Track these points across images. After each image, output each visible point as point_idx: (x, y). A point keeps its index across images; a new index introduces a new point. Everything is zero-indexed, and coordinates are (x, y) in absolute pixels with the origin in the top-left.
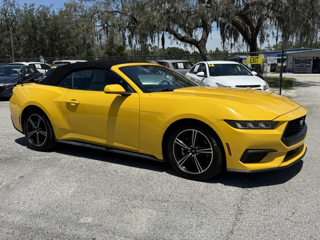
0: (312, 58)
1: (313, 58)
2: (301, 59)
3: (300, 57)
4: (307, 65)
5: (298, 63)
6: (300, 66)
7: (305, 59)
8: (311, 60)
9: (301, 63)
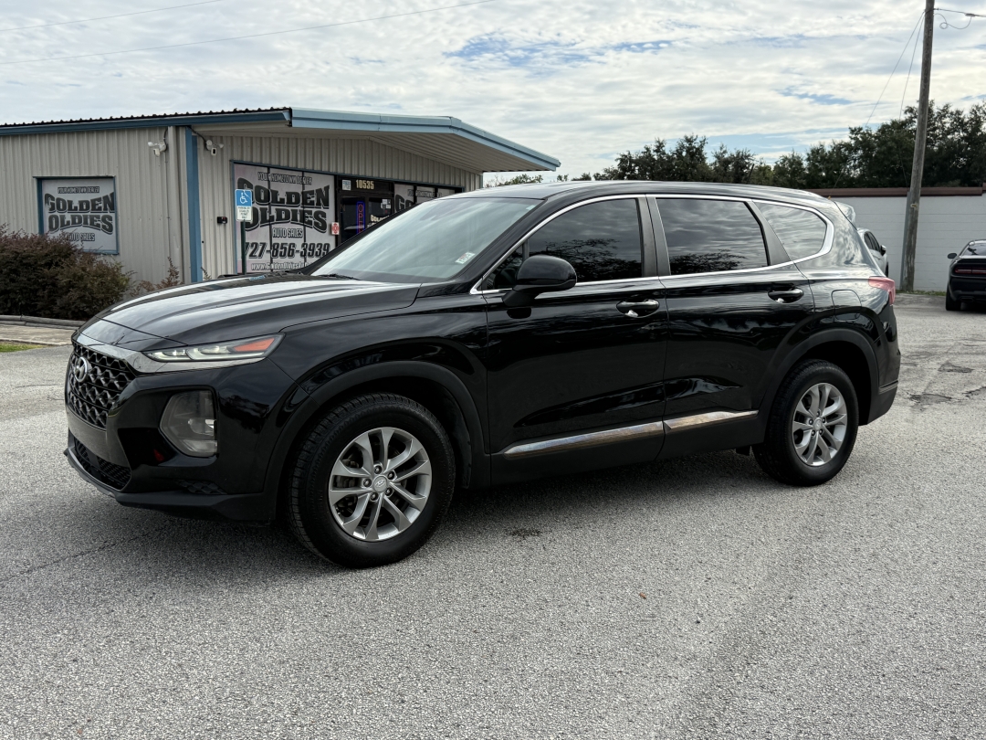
0: (330, 182)
1: (338, 180)
2: (274, 187)
3: (269, 168)
4: (314, 237)
5: (264, 220)
6: (276, 251)
7: (297, 188)
8: (326, 204)
9: (279, 218)
